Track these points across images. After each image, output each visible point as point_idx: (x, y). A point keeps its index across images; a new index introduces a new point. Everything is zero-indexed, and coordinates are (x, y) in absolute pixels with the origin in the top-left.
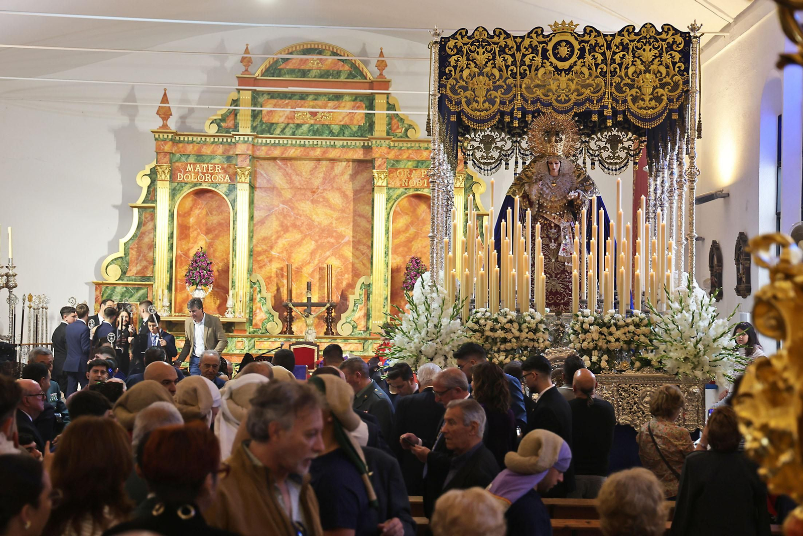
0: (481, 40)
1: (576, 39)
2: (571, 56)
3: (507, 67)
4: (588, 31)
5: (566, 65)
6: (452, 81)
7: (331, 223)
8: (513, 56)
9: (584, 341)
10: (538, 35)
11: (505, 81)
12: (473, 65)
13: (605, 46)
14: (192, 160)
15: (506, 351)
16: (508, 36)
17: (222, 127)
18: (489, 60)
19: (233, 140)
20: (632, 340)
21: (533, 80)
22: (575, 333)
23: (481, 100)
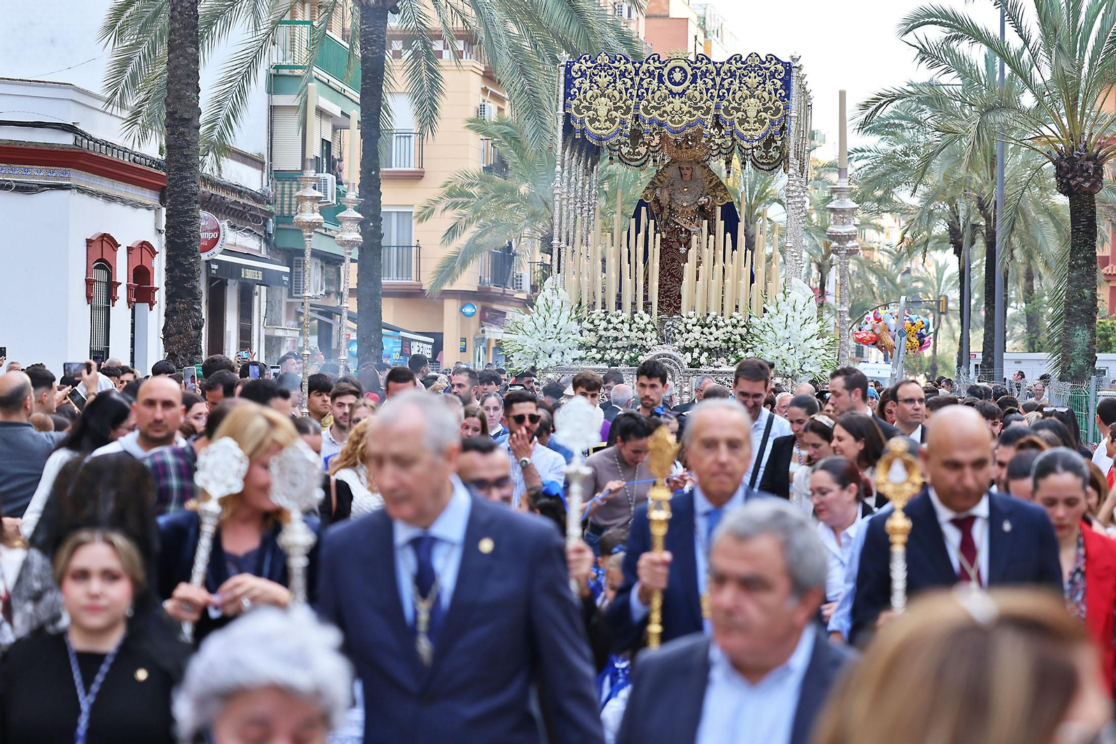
1: (689, 66)
2: (684, 81)
3: (627, 90)
4: (700, 59)
5: (679, 89)
6: (576, 102)
8: (632, 79)
9: (687, 339)
10: (655, 61)
11: (624, 103)
12: (595, 86)
13: (715, 73)
15: (617, 348)
18: (611, 83)
20: (730, 339)
21: (649, 103)
22: (680, 333)
23: (603, 120)
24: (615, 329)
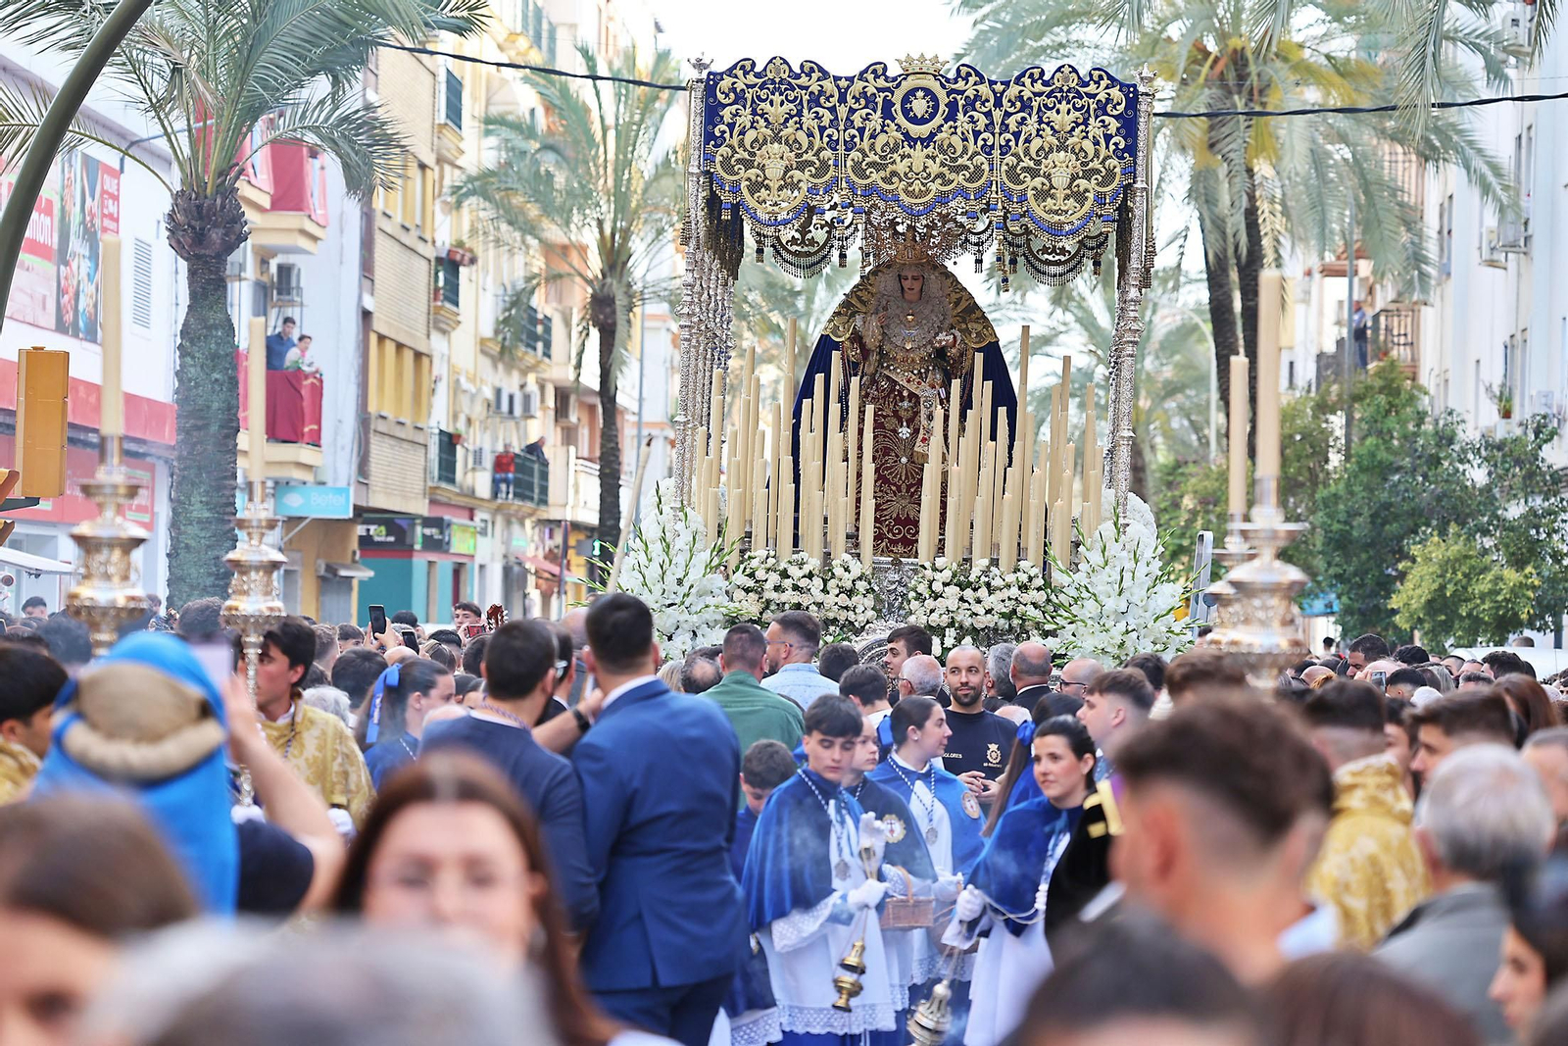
0: (777, 80)
1: (943, 86)
2: (932, 116)
3: (822, 129)
4: (963, 74)
5: (923, 130)
6: (724, 150)
8: (833, 110)
9: (932, 611)
10: (877, 77)
11: (817, 154)
12: (762, 122)
13: (992, 101)
16: (825, 75)
18: (792, 117)
20: (1014, 612)
21: (865, 155)
22: (919, 597)
23: (774, 185)
24: (796, 588)
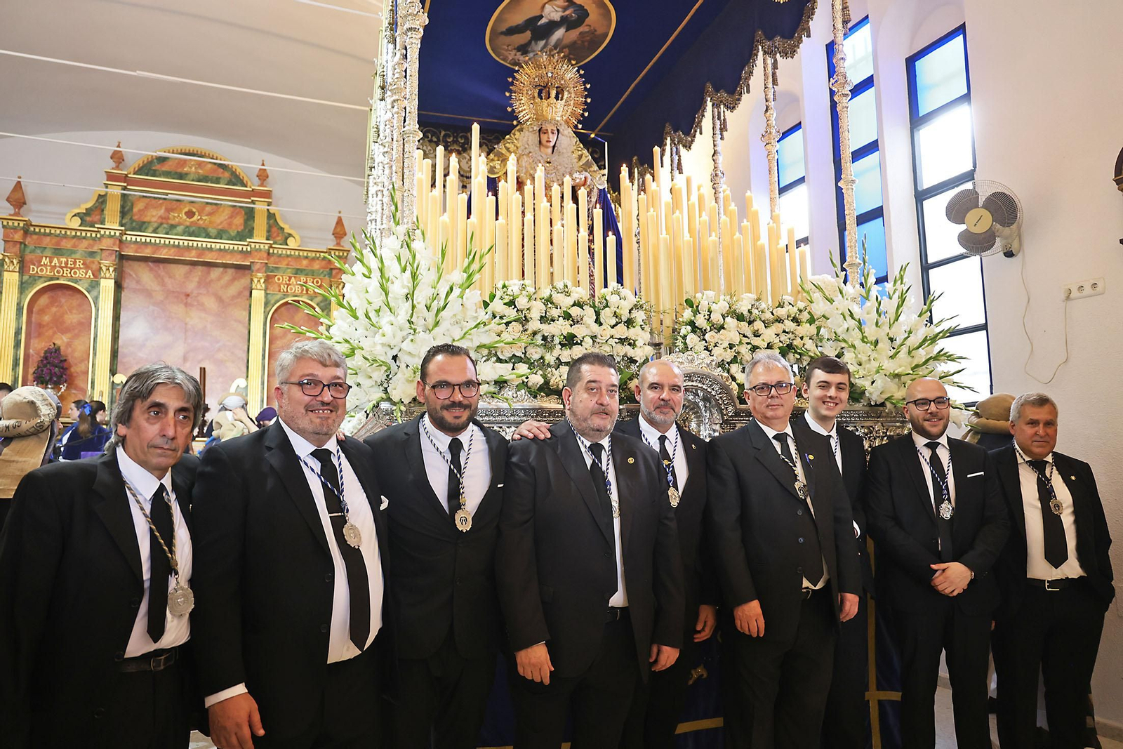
7: (206, 327)
14: (48, 253)
17: (86, 221)
19: (98, 236)
